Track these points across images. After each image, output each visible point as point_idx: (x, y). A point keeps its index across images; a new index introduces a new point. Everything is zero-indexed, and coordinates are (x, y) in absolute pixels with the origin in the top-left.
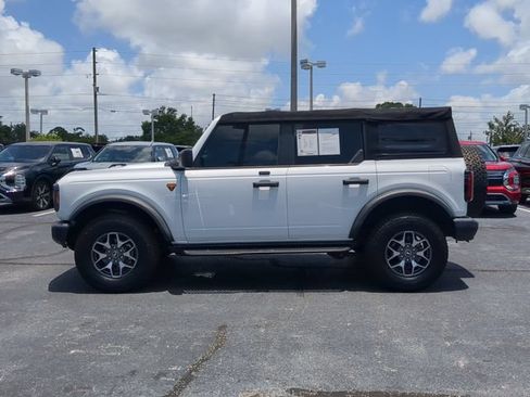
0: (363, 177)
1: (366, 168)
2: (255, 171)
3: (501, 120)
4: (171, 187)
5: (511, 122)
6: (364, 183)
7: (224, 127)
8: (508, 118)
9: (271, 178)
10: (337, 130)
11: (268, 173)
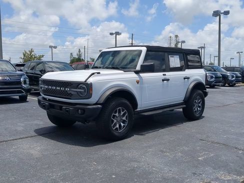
0: (188, 76)
1: (188, 72)
2: (161, 74)
3: (28, 52)
4: (138, 82)
5: (33, 53)
6: (188, 78)
7: (150, 52)
8: (31, 51)
9: (167, 77)
10: (178, 56)
11: (165, 75)
